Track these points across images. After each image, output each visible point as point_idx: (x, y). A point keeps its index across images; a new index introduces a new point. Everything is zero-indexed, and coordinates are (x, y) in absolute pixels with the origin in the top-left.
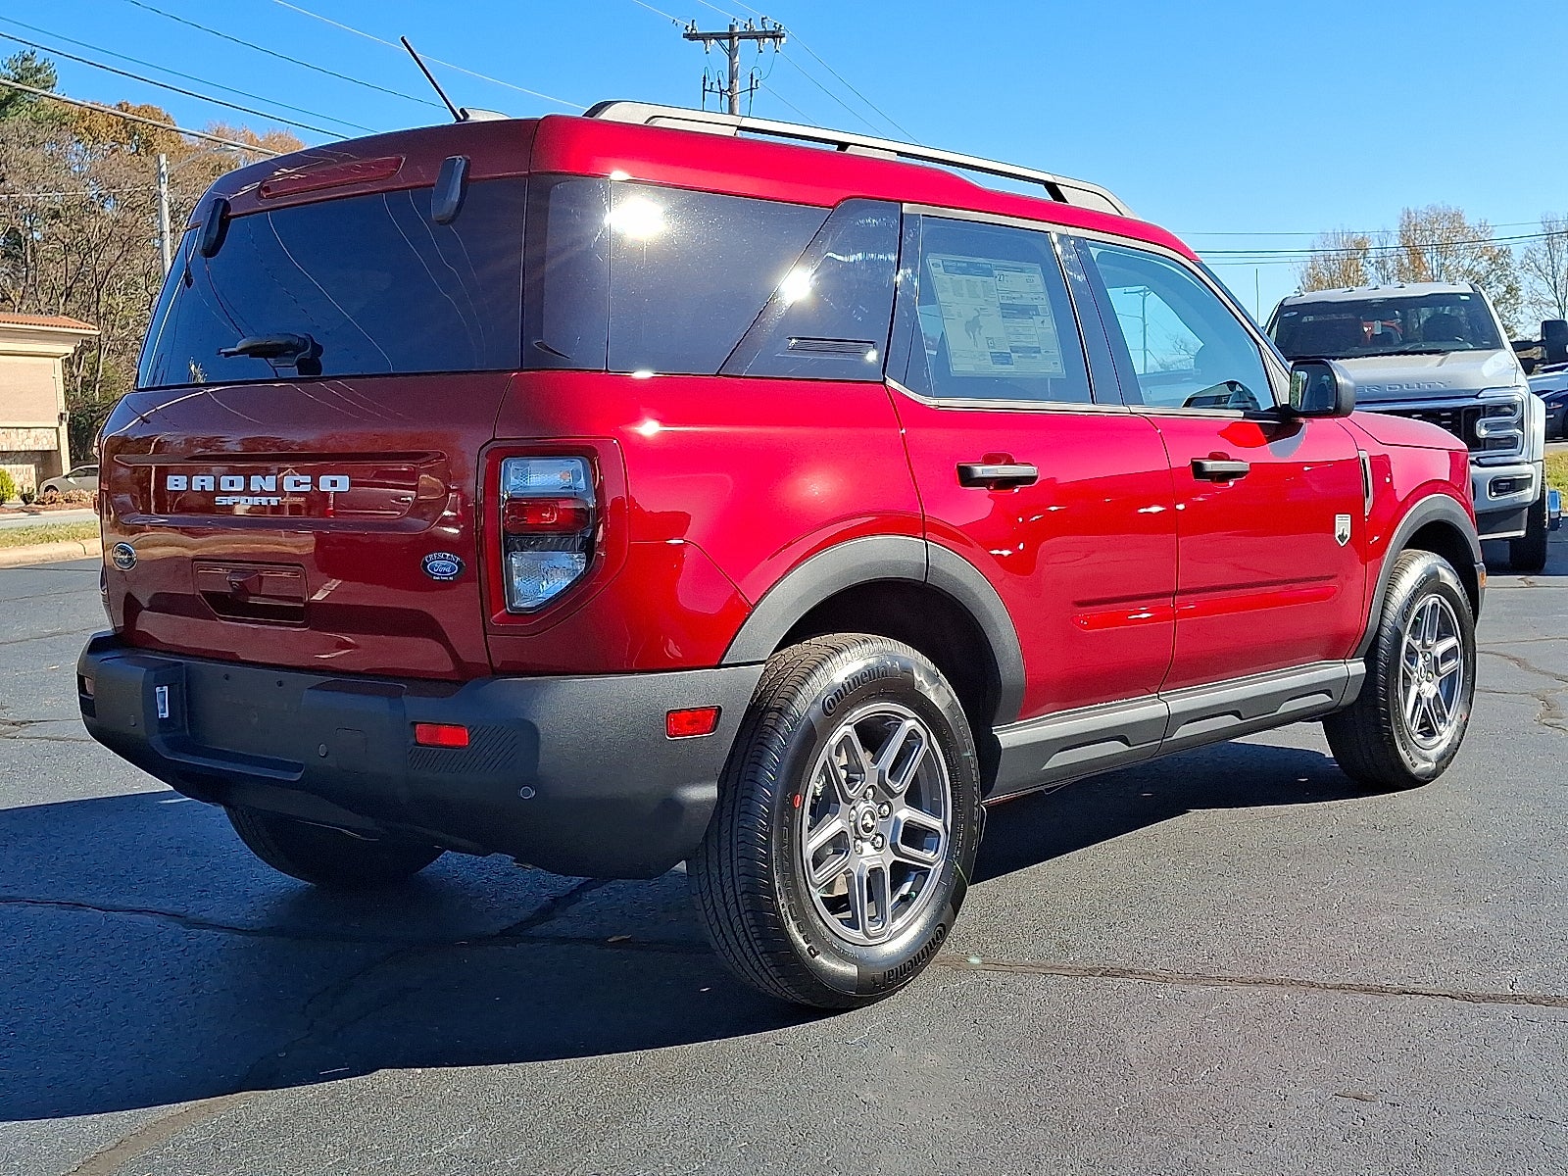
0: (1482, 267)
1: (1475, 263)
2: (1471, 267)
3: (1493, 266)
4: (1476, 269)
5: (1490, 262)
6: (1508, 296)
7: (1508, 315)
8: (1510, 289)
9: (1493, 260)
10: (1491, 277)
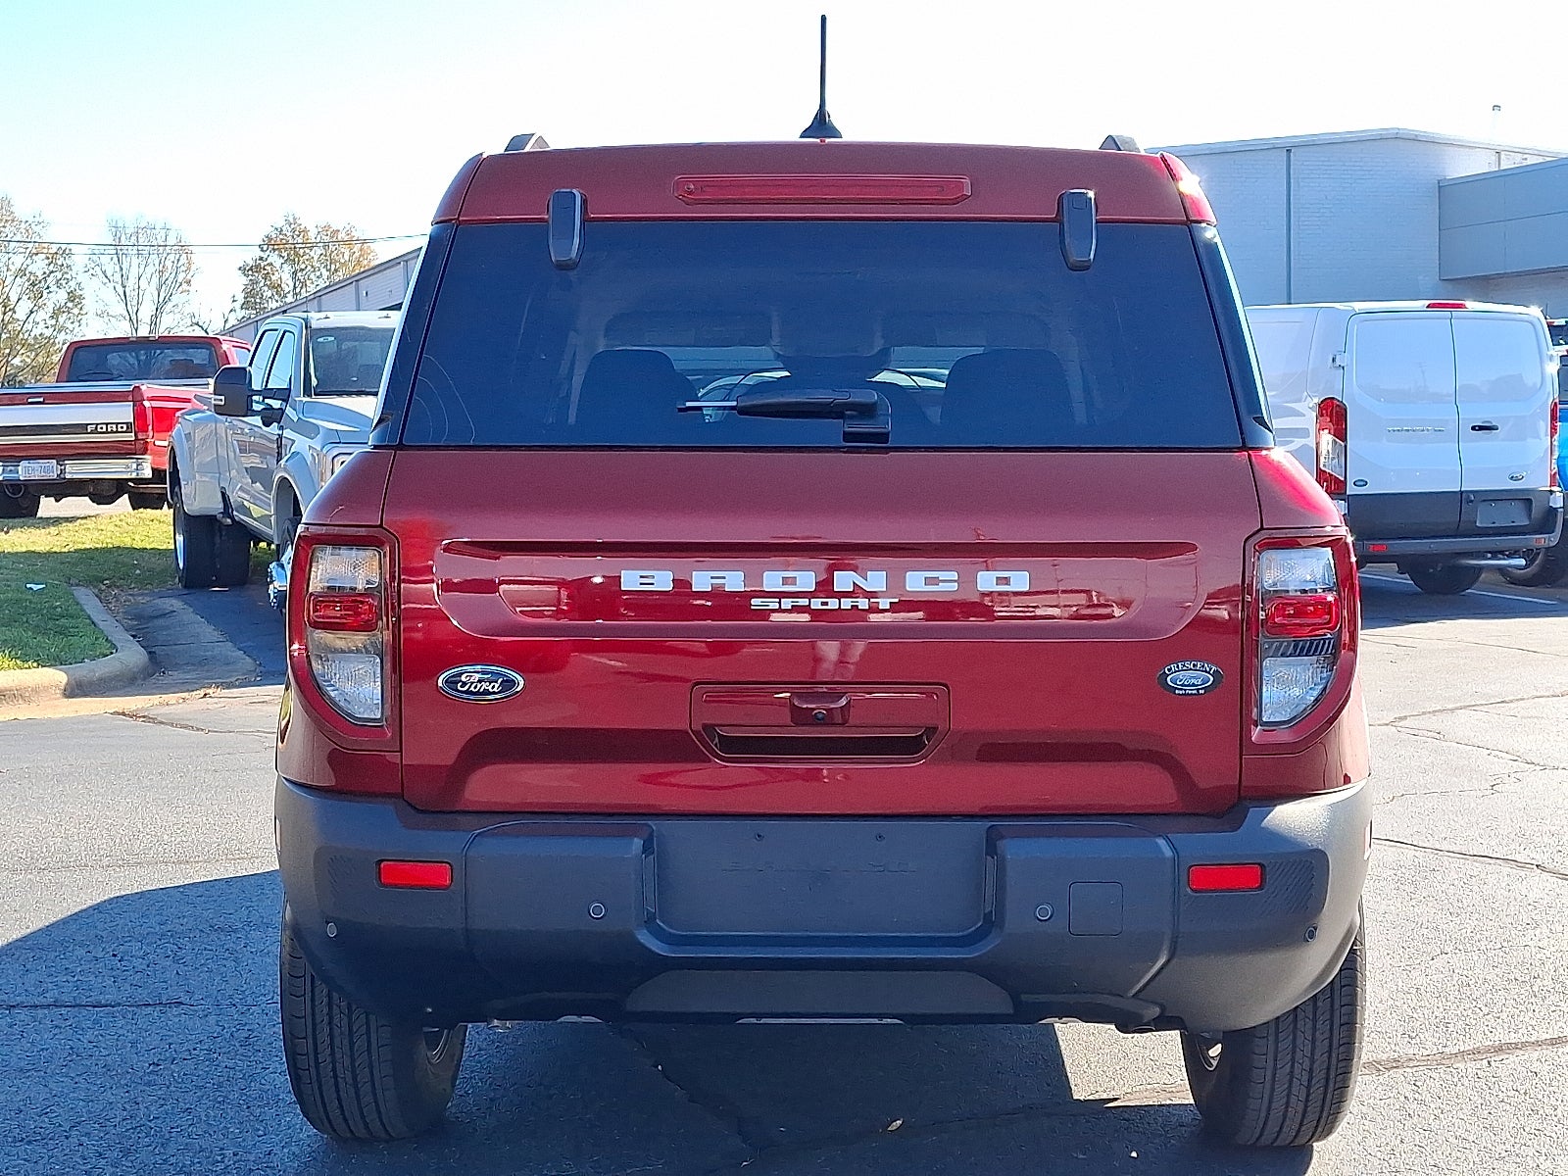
0: (39, 266)
1: (29, 261)
2: (25, 266)
3: (51, 268)
4: (30, 269)
5: (47, 262)
6: (70, 305)
7: (71, 327)
8: (73, 297)
9: (51, 259)
10: (49, 280)
